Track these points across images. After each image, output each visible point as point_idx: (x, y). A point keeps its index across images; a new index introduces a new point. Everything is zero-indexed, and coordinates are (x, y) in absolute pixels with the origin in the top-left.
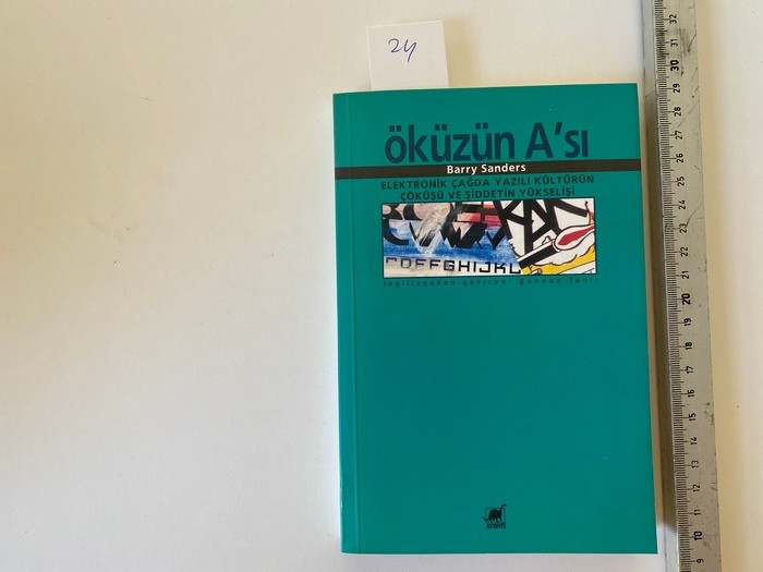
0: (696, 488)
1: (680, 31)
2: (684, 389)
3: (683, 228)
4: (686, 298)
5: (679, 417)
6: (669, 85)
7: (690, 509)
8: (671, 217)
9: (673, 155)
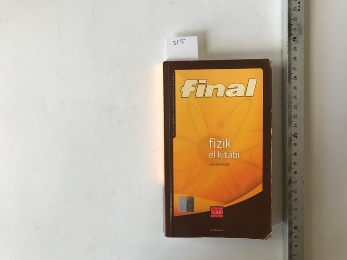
0: (296, 209)
1: (298, 25)
2: (293, 171)
3: (295, 107)
4: (295, 135)
5: (290, 182)
6: (293, 47)
7: (293, 217)
8: (290, 102)
9: (293, 77)
